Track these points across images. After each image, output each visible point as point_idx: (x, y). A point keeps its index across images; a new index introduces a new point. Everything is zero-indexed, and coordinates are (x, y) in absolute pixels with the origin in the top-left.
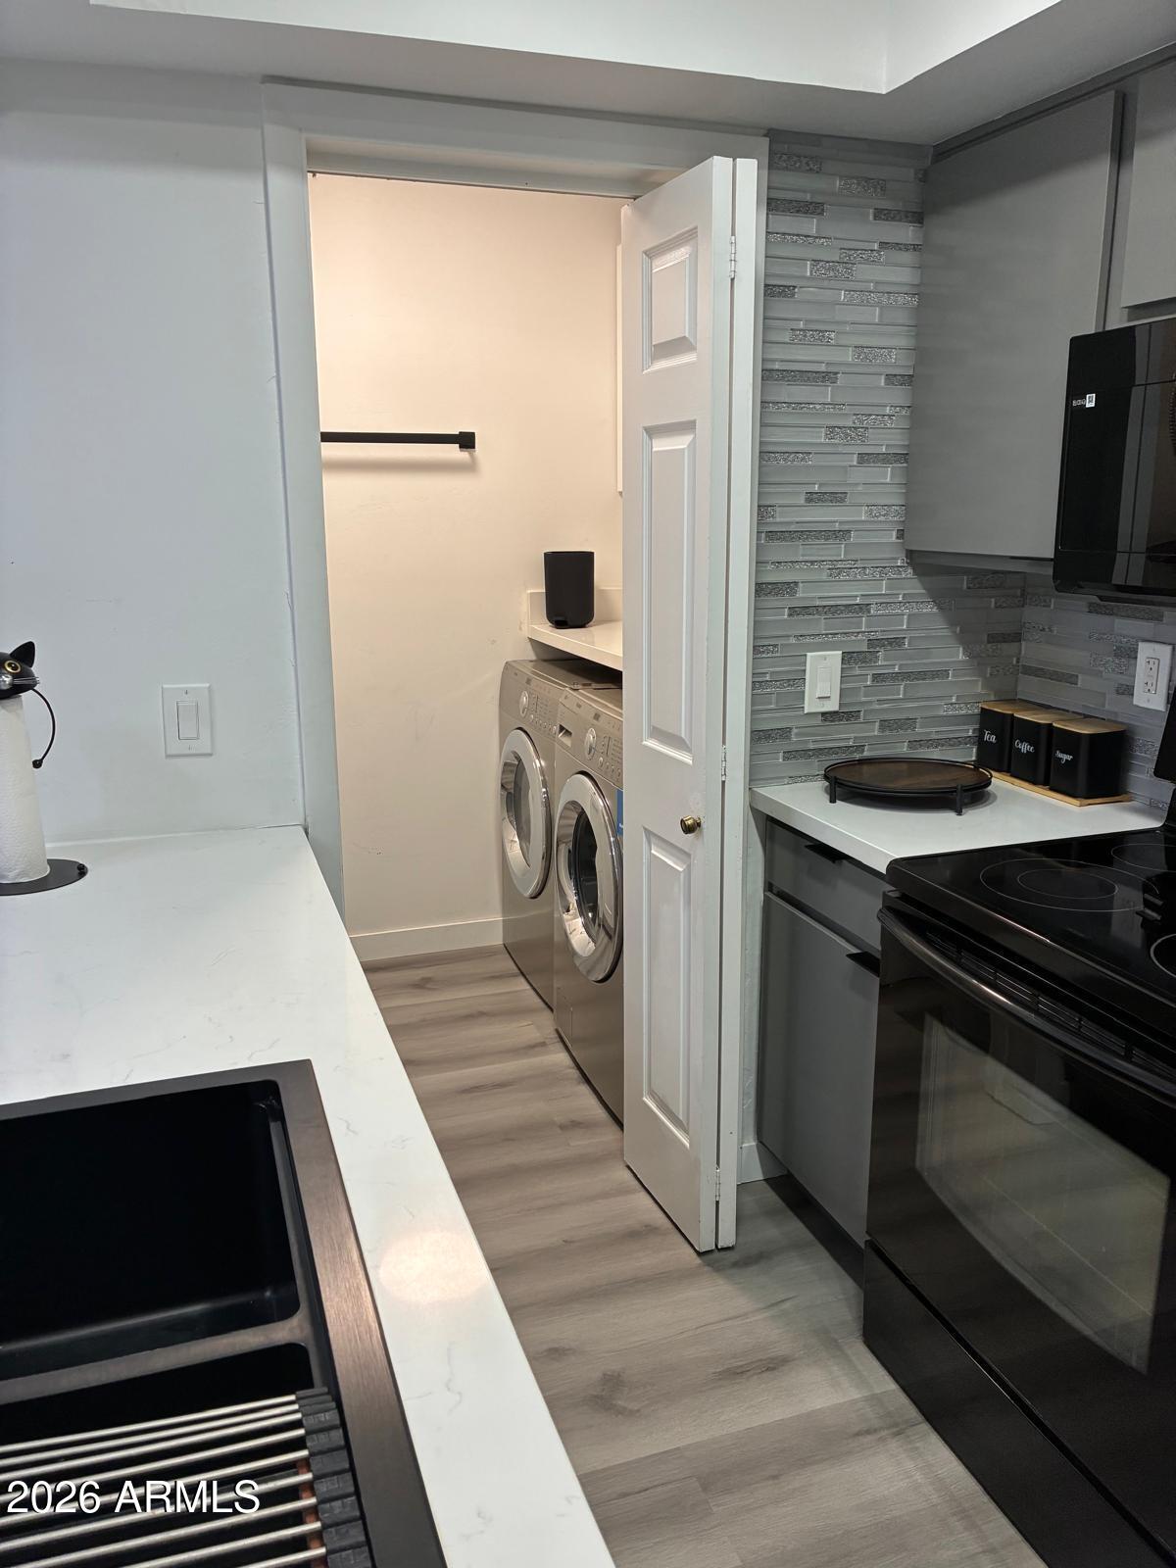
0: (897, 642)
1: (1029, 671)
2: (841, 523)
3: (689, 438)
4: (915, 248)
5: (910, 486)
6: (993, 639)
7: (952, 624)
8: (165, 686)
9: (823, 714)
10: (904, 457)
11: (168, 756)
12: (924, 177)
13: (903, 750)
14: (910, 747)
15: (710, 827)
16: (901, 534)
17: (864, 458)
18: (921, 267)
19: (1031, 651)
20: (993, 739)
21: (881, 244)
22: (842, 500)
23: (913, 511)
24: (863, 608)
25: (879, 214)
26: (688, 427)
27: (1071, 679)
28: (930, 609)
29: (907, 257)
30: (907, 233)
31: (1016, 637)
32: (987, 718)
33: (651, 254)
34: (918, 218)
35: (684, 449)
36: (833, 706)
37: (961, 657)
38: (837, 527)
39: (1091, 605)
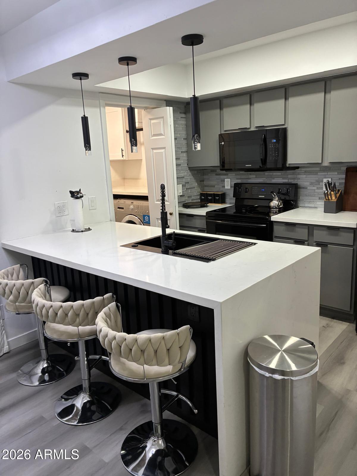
0: (188, 183)
1: (206, 186)
2: (180, 163)
3: (164, 150)
4: (185, 118)
5: (188, 156)
6: (201, 181)
7: (195, 179)
8: (89, 197)
9: (180, 196)
10: (187, 152)
11: (90, 210)
12: (185, 107)
13: (191, 201)
14: (192, 201)
15: (174, 213)
16: (187, 164)
17: (182, 152)
18: (186, 121)
19: (205, 183)
20: (204, 198)
21: (181, 117)
22: (179, 159)
23: (189, 161)
24: (183, 177)
25: (180, 113)
26: (164, 148)
27: (214, 186)
28: (192, 177)
29: (184, 119)
30: (183, 115)
31: (203, 181)
32: (202, 195)
33: (151, 119)
34: (185, 113)
35: (163, 152)
36: (181, 194)
37: (197, 185)
38: (179, 164)
39: (216, 174)
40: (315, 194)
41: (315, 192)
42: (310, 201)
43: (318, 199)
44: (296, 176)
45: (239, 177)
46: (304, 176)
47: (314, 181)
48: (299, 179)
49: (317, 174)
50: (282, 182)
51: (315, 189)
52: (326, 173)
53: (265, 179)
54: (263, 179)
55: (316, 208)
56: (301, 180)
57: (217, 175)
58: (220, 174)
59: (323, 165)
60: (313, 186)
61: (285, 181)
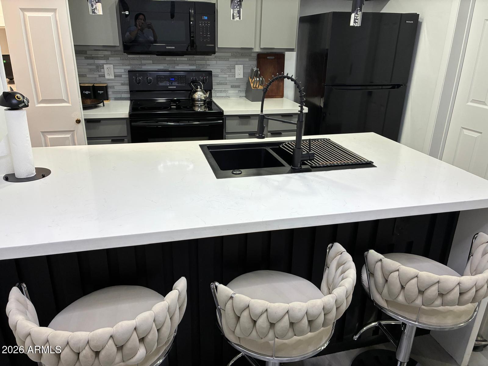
39: (85, 57)
40: (226, 82)
41: (226, 80)
42: (222, 90)
43: (230, 87)
44: (205, 61)
45: (127, 62)
46: (214, 62)
47: (226, 68)
48: (209, 65)
49: (228, 61)
50: (189, 69)
51: (226, 77)
52: (237, 60)
53: (166, 65)
54: (164, 65)
55: (229, 97)
56: (212, 66)
57: (88, 59)
58: (94, 57)
59: (254, 51)
60: (224, 73)
61: (193, 68)
